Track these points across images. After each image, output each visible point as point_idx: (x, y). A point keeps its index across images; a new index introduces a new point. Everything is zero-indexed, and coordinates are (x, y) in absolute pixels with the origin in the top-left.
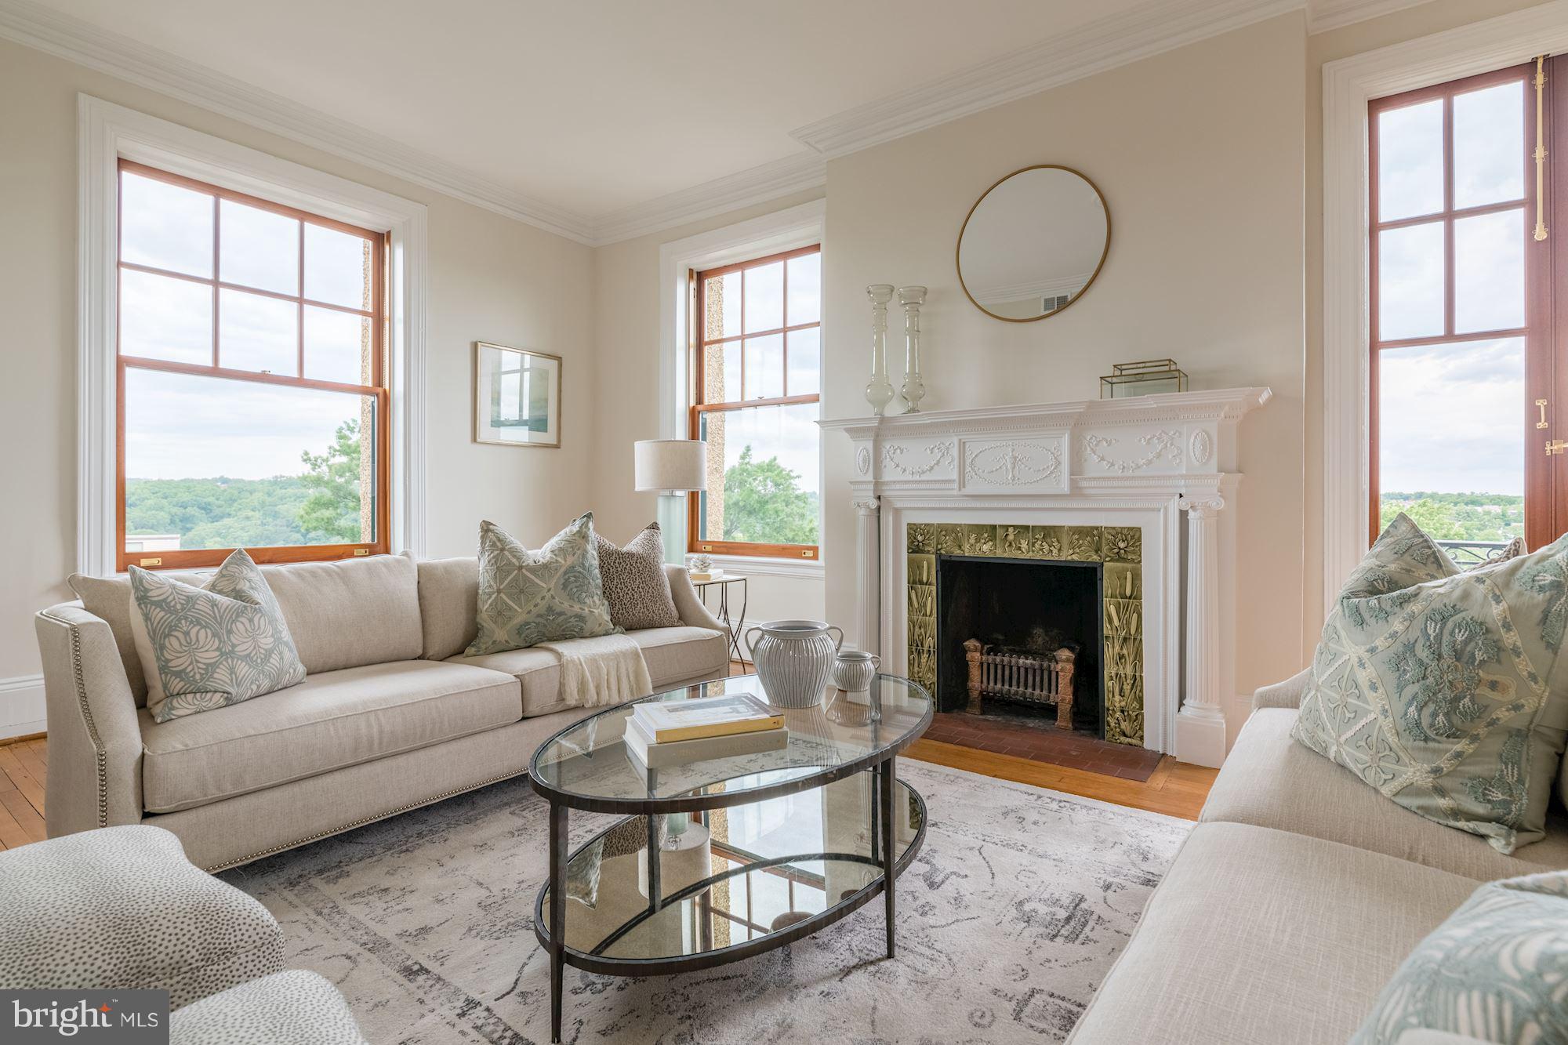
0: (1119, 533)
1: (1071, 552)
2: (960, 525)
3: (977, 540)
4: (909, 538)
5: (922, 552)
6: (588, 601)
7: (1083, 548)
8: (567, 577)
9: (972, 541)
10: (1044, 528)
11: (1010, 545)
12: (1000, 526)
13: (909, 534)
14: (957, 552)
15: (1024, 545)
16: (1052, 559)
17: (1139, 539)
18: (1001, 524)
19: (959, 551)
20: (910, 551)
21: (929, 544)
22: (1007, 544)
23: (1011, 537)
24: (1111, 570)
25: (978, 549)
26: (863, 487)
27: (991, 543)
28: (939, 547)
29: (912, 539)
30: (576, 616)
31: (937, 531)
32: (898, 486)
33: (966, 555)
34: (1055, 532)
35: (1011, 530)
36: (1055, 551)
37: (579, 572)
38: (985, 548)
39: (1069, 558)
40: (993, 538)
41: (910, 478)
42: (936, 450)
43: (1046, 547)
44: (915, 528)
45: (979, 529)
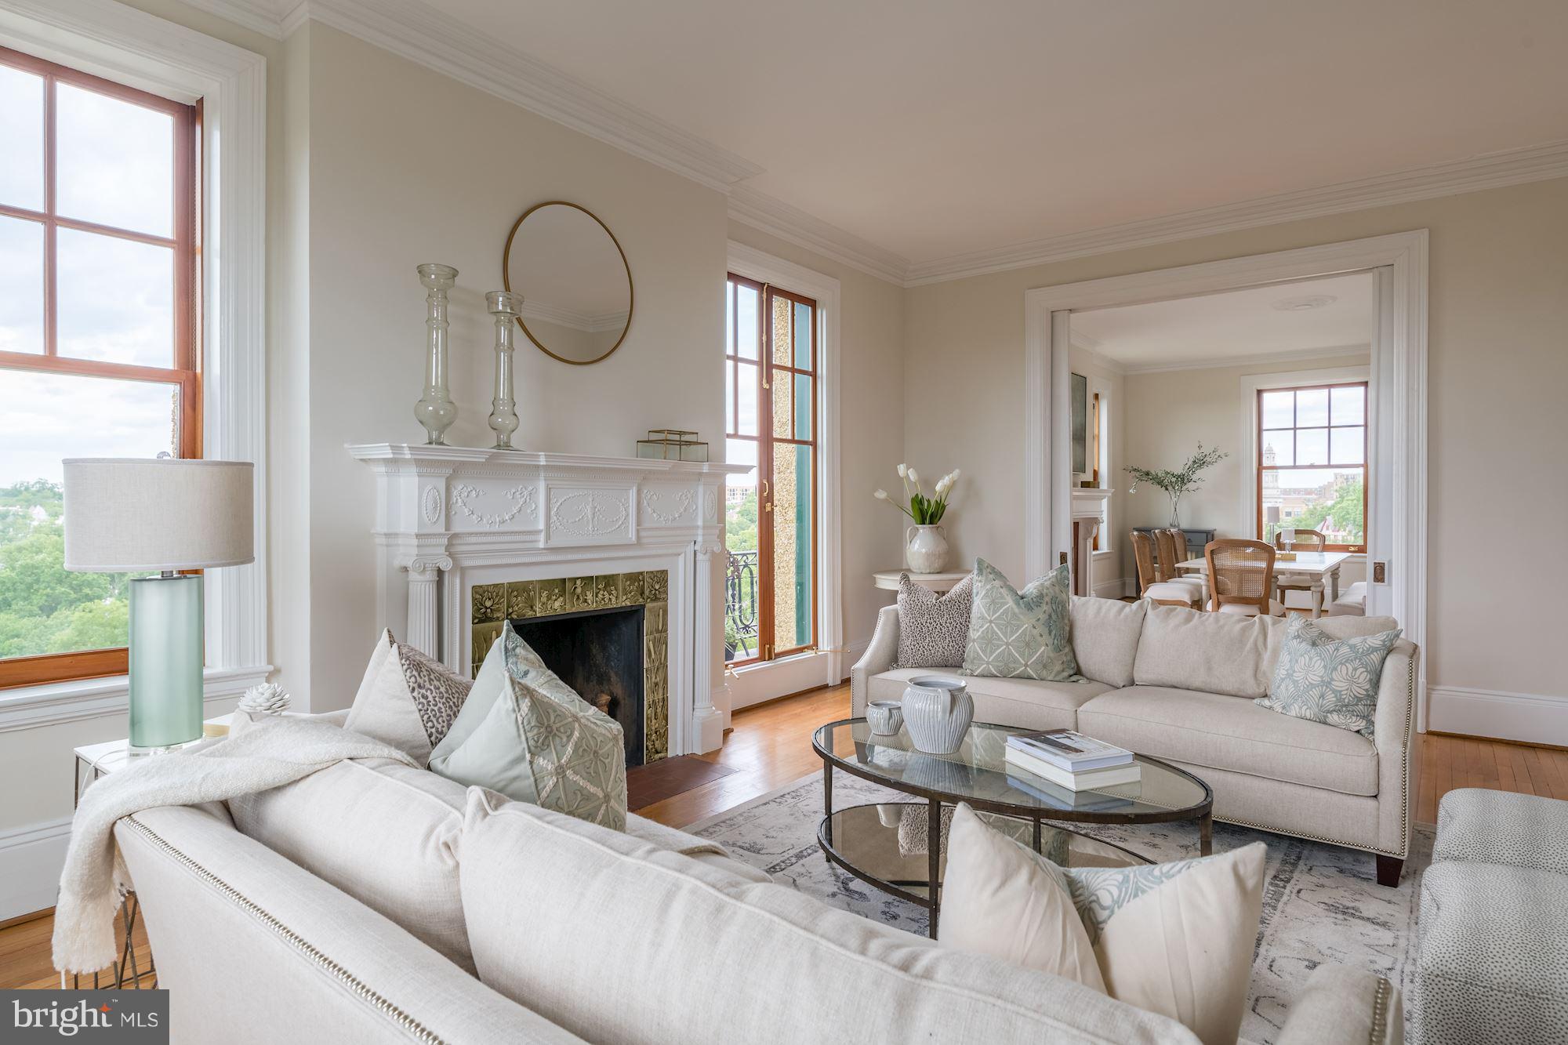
0: (653, 574)
1: (625, 598)
2: (531, 582)
3: (549, 598)
4: (474, 605)
5: (491, 620)
7: (632, 594)
9: (544, 599)
10: (605, 577)
11: (578, 598)
12: (569, 579)
13: (474, 599)
14: (530, 614)
15: (589, 596)
16: (612, 607)
17: (667, 581)
18: (570, 577)
19: (530, 613)
20: (476, 621)
21: (498, 610)
22: (576, 597)
23: (579, 590)
24: (650, 610)
25: (549, 607)
26: (433, 541)
27: (562, 599)
28: (510, 610)
29: (478, 604)
31: (507, 591)
32: (473, 539)
33: (538, 615)
34: (613, 580)
35: (578, 582)
36: (614, 599)
38: (557, 604)
39: (624, 604)
40: (563, 593)
41: (487, 529)
42: (518, 495)
43: (607, 596)
44: (481, 591)
45: (548, 585)
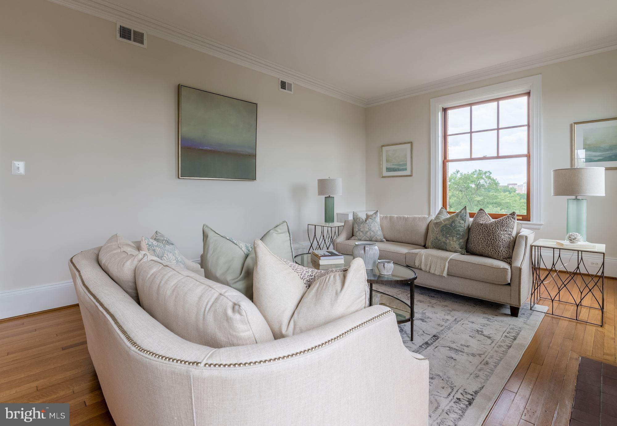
6: (450, 238)
8: (443, 228)
30: (443, 242)
37: (448, 227)
